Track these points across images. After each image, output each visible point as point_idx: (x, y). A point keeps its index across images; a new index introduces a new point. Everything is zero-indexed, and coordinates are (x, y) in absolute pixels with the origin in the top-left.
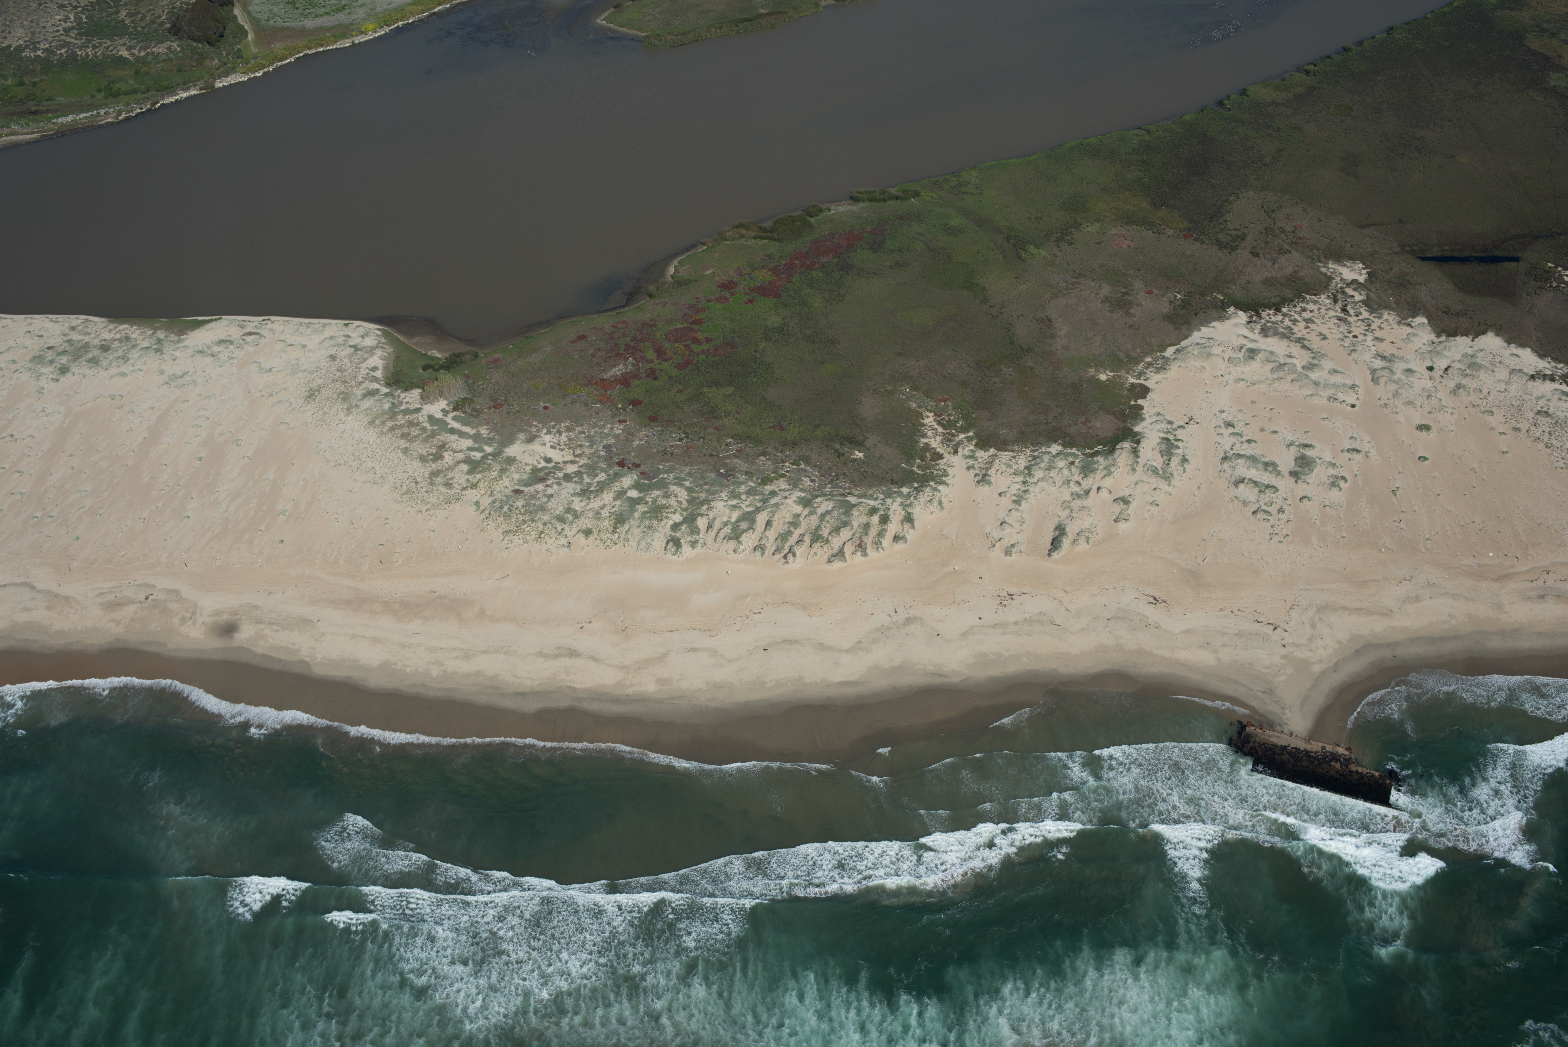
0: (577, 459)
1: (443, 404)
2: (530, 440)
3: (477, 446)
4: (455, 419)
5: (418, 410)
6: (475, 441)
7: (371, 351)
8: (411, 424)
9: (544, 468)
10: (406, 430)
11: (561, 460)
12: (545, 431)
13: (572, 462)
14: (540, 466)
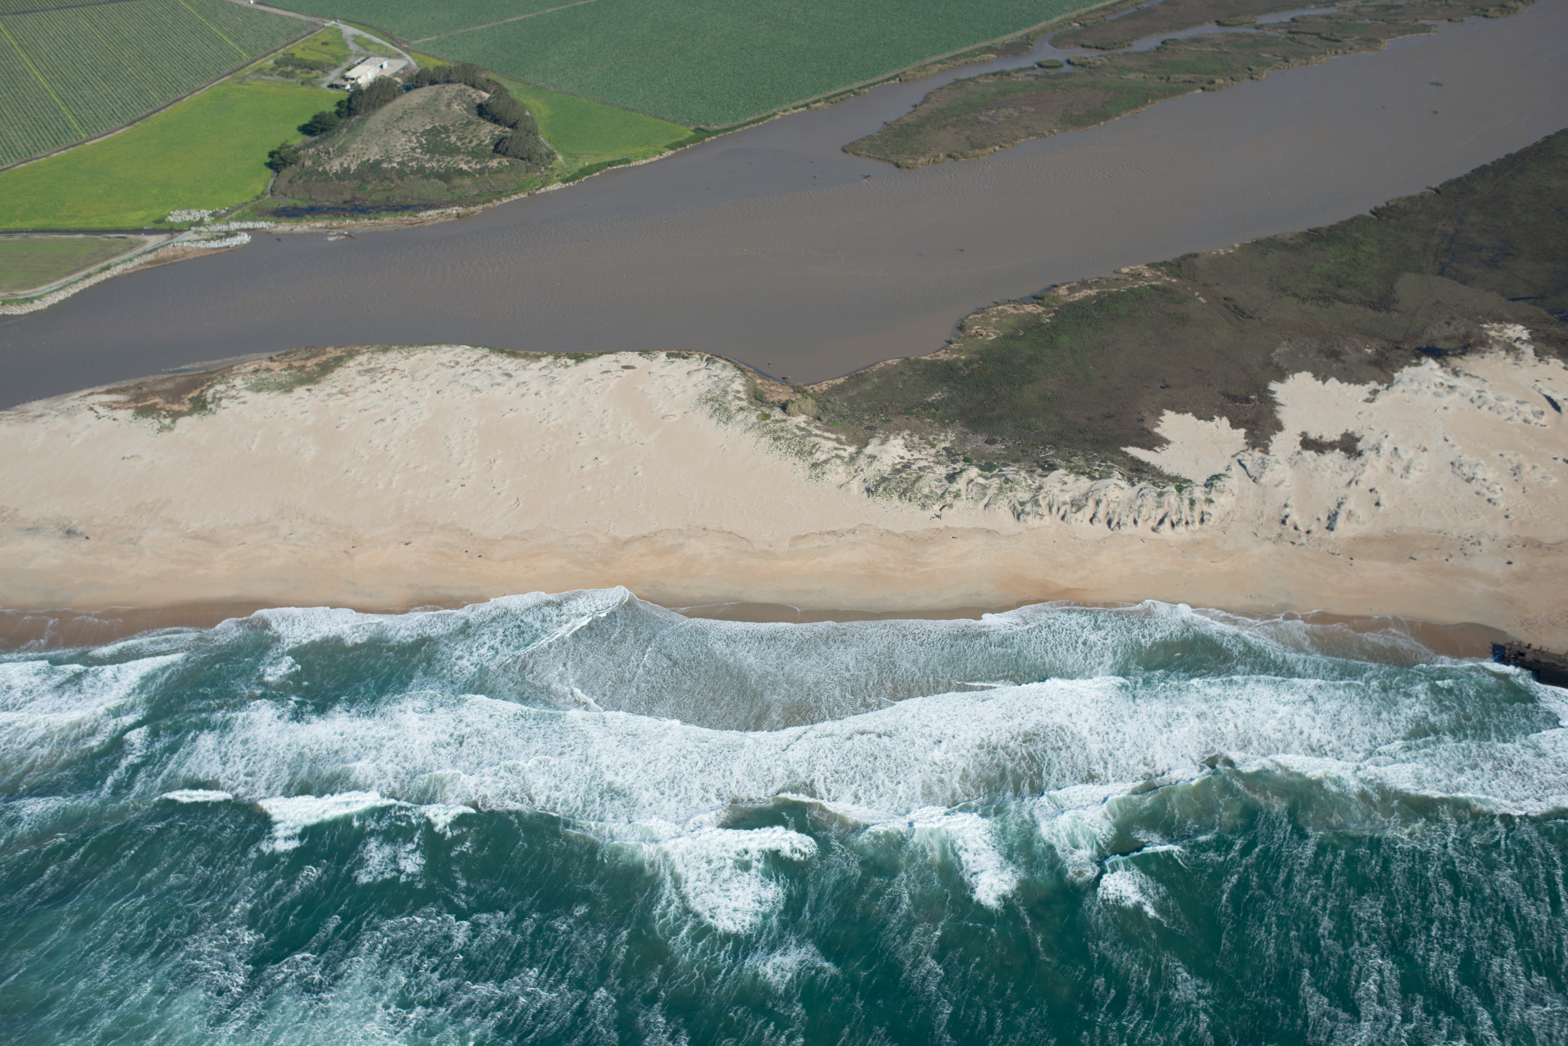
2: (883, 443)
3: (841, 447)
4: (816, 427)
5: (785, 421)
6: (838, 443)
7: (732, 380)
8: (783, 430)
10: (780, 434)
11: (911, 457)
12: (892, 437)
13: (921, 459)
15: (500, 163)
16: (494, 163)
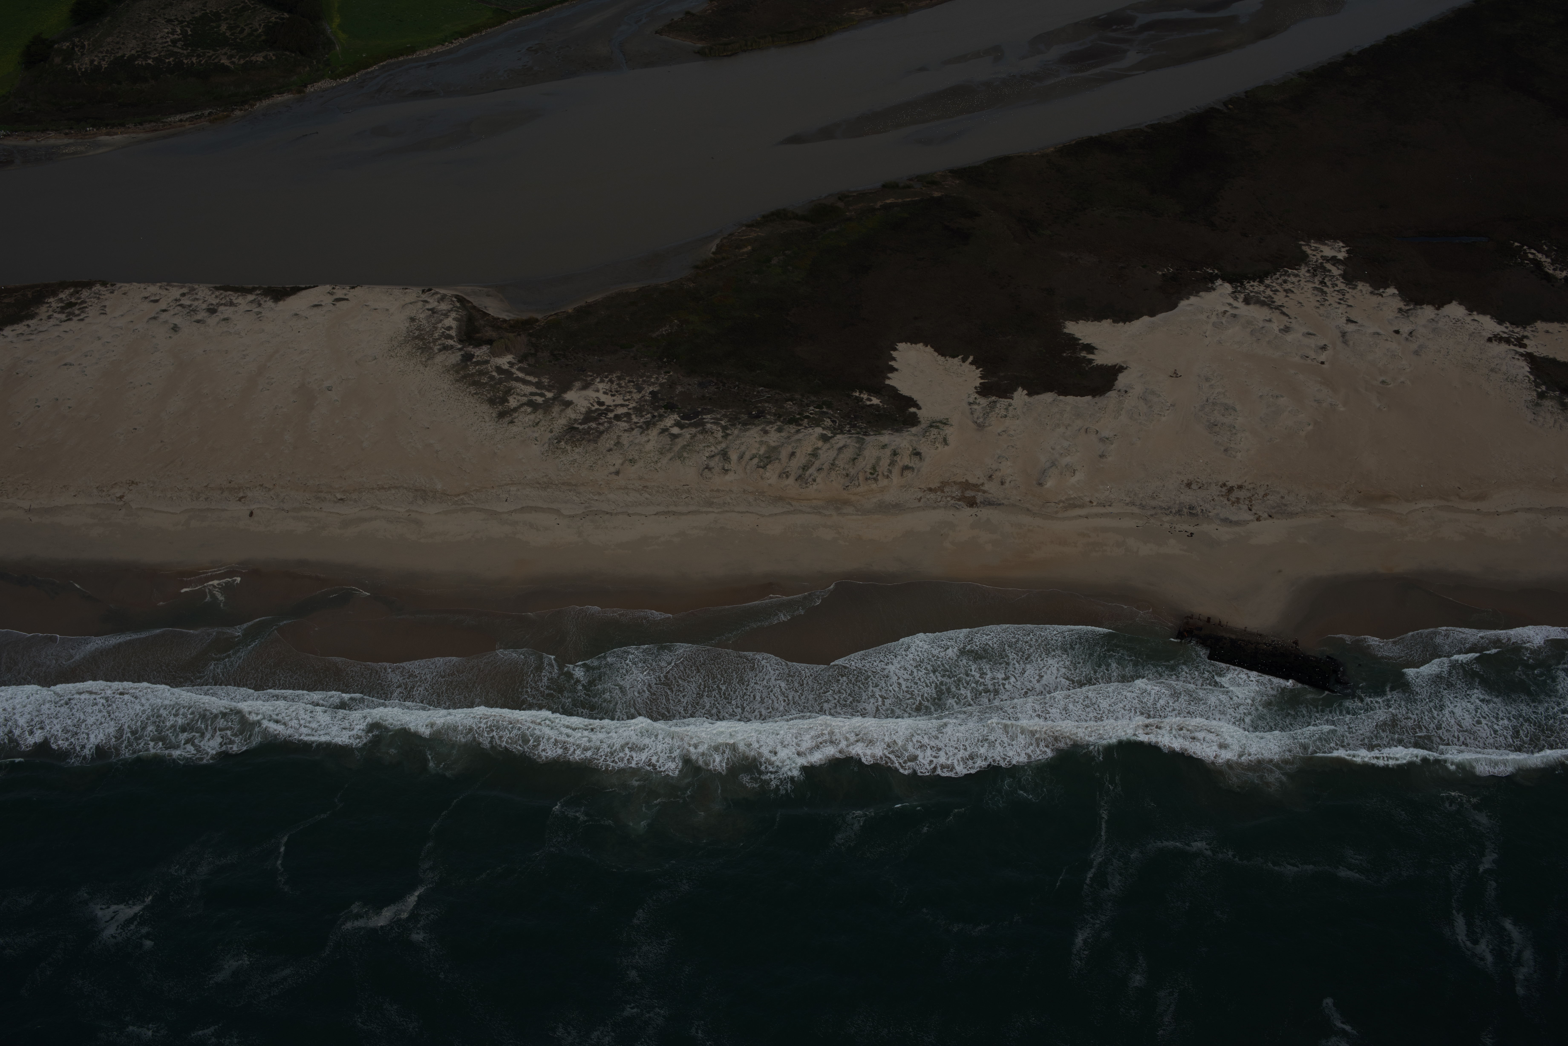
0: (627, 403)
1: (509, 358)
2: (585, 387)
3: (538, 392)
4: (519, 369)
5: (487, 362)
6: (537, 388)
7: (447, 313)
8: (481, 373)
9: (597, 410)
10: (477, 378)
11: (612, 404)
12: (598, 380)
13: (622, 405)
14: (593, 408)
15: (265, 57)
16: (259, 58)
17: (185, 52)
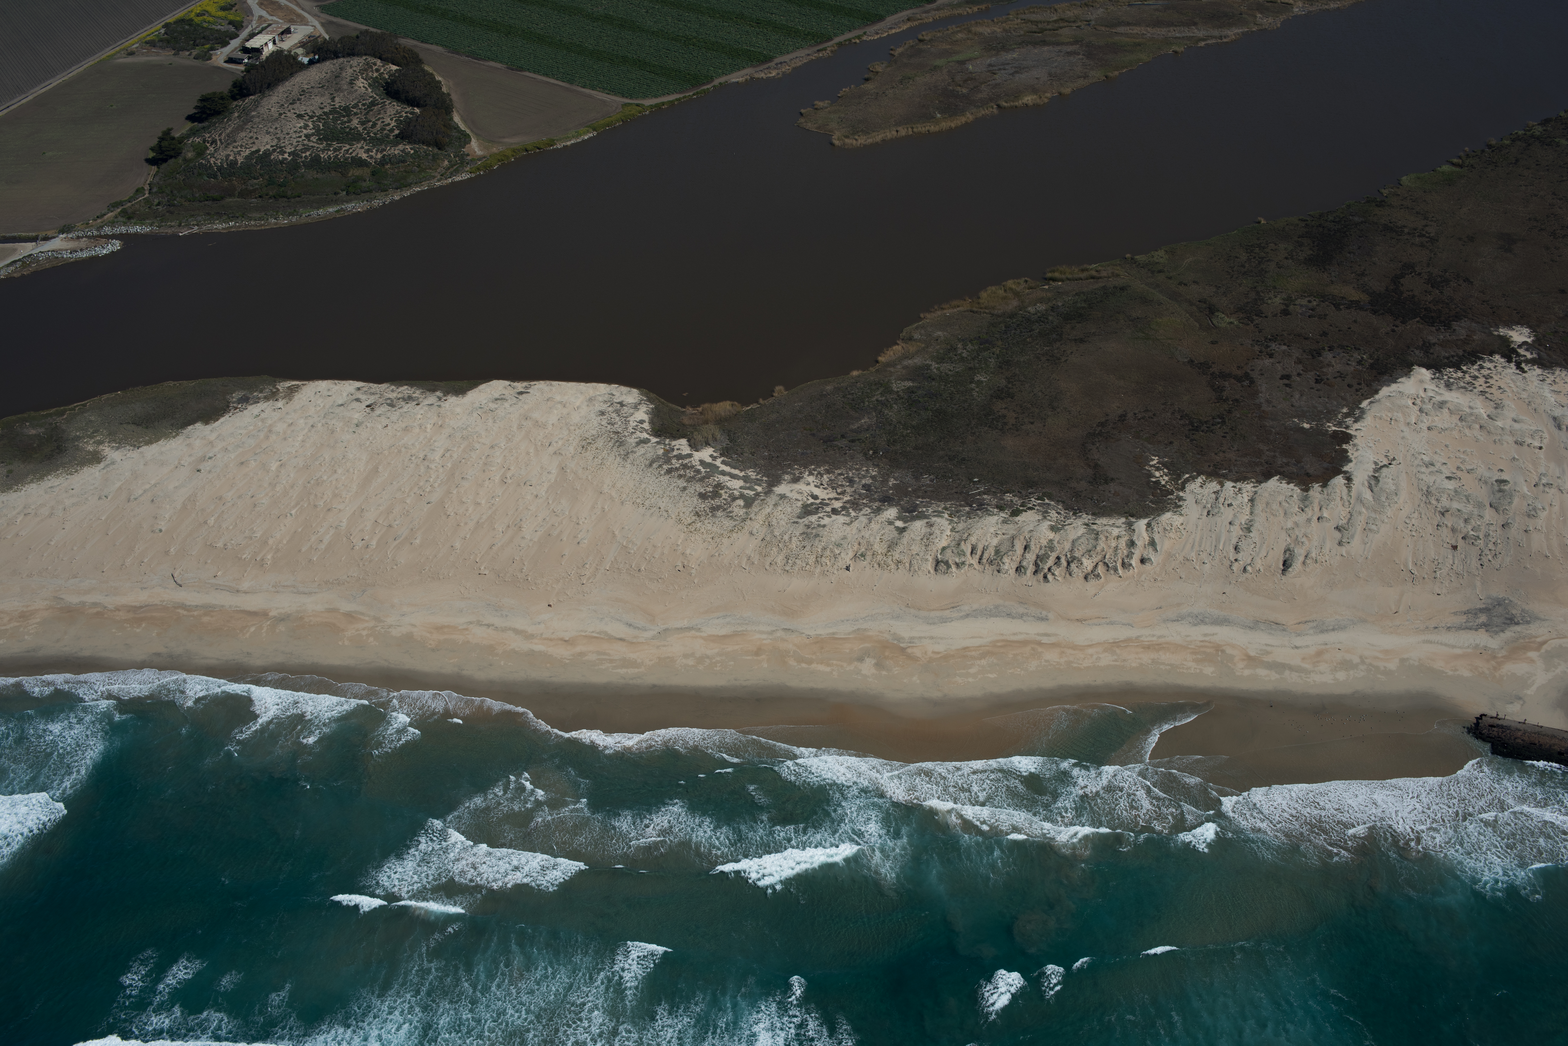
0: (841, 496)
1: (709, 451)
2: (796, 480)
3: (748, 485)
4: (723, 462)
6: (745, 481)
7: (636, 407)
8: (685, 467)
9: (812, 504)
10: (682, 472)
11: (826, 497)
12: (807, 473)
13: (836, 499)
14: (809, 502)
15: (403, 151)
16: (397, 151)
17: (321, 146)
